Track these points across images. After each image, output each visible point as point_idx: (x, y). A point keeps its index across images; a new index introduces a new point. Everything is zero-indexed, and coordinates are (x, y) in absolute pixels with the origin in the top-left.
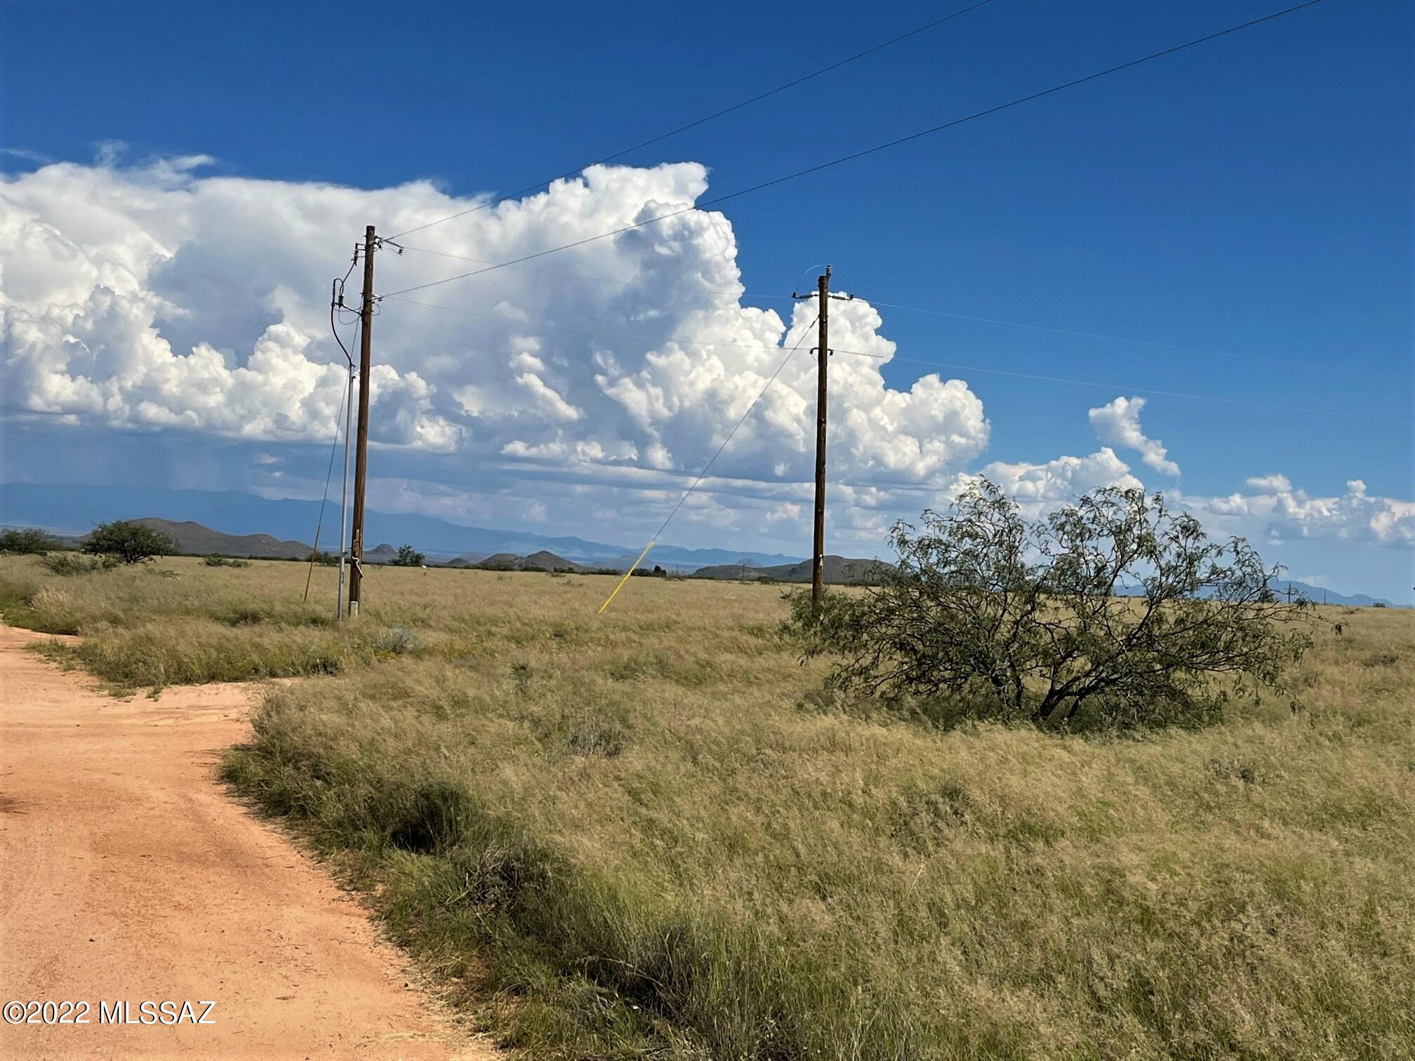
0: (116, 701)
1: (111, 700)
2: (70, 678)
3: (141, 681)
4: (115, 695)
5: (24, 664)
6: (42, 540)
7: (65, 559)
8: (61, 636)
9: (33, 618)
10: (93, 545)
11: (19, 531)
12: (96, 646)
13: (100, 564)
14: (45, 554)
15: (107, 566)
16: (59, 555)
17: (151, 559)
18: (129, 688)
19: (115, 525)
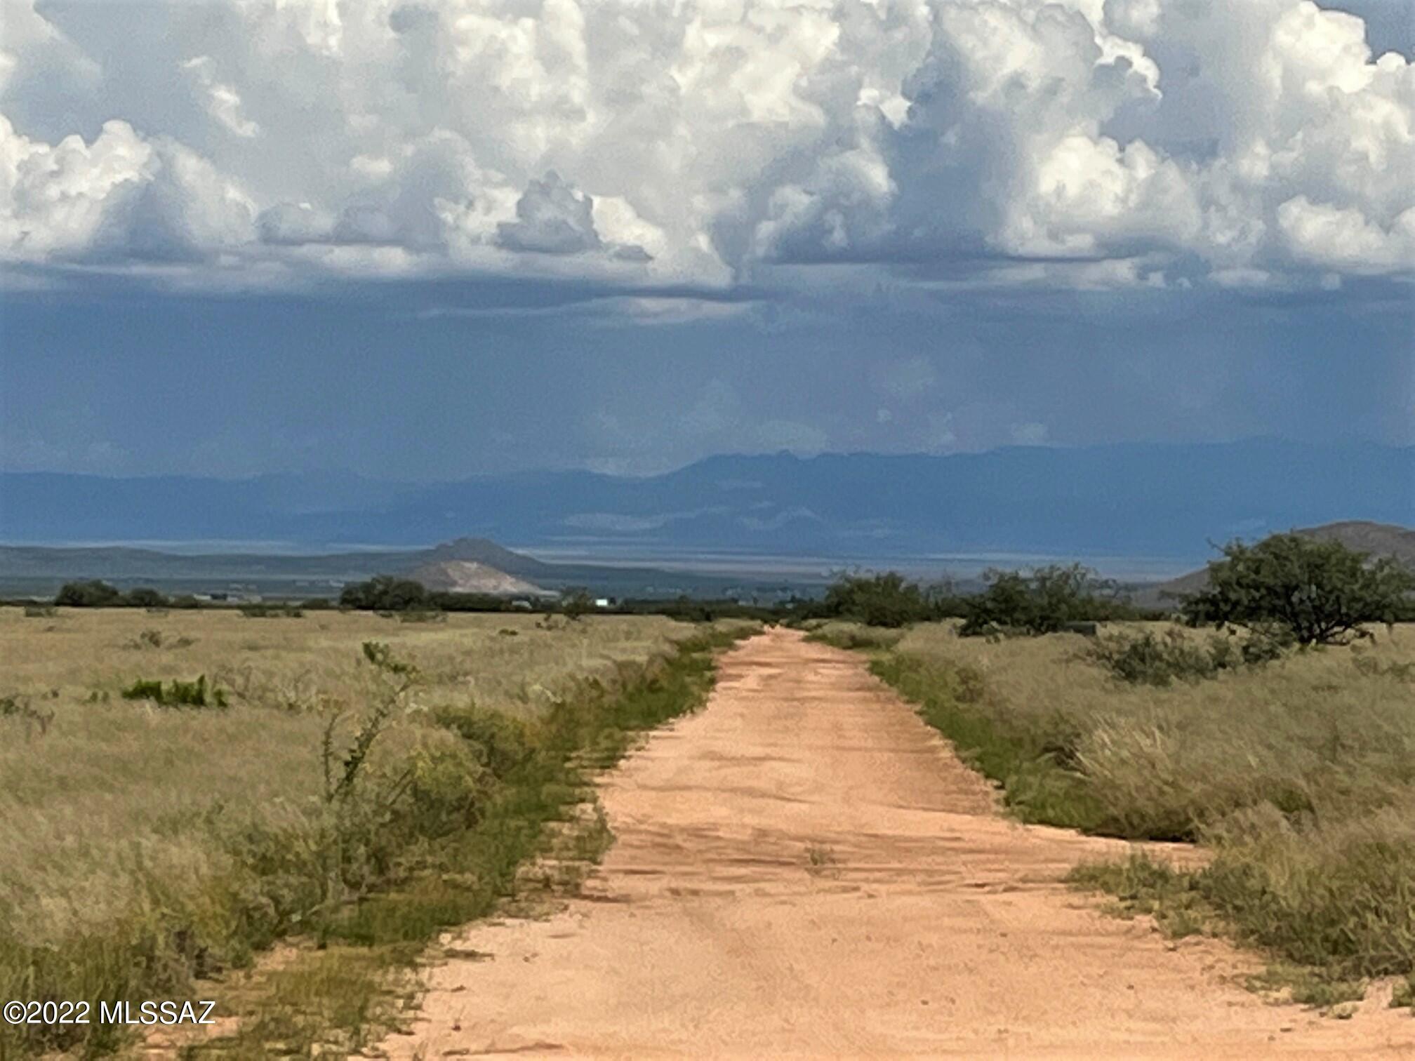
0: (1313, 1015)
1: (1299, 1013)
2: (1189, 957)
3: (1374, 961)
4: (1309, 1000)
5: (1073, 919)
6: (1083, 594)
7: (1147, 642)
8: (1158, 847)
9: (1080, 799)
10: (1213, 601)
11: (1023, 574)
12: (1246, 871)
13: (1237, 652)
14: (1092, 631)
15: (1253, 656)
16: (1131, 632)
17: (1363, 634)
18: (1342, 979)
19: (1265, 546)
